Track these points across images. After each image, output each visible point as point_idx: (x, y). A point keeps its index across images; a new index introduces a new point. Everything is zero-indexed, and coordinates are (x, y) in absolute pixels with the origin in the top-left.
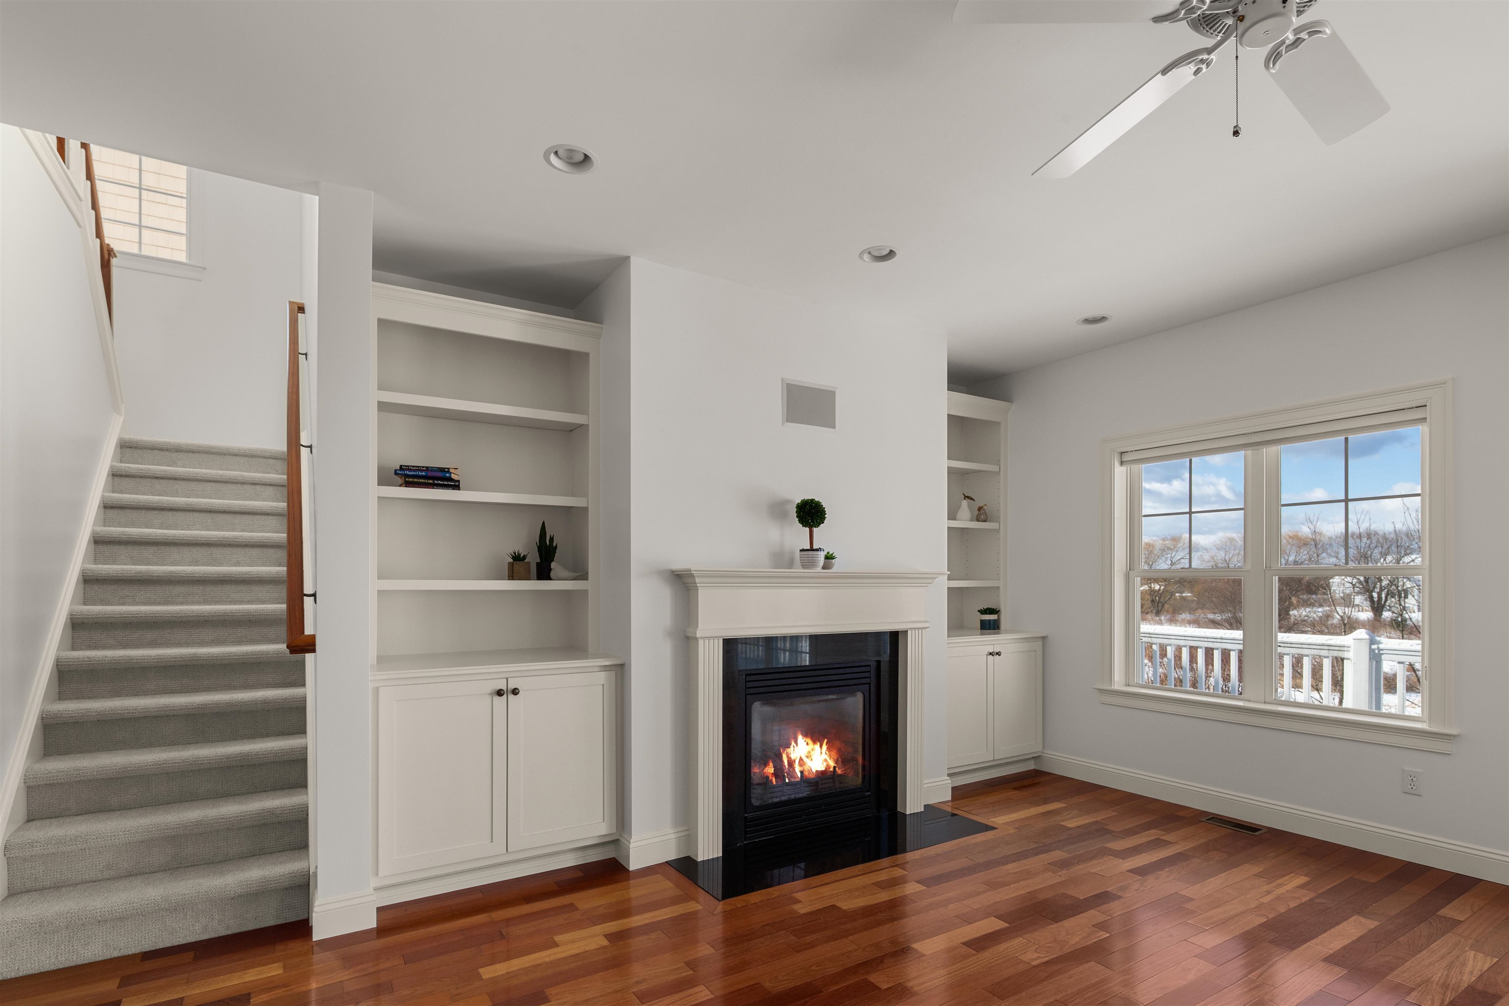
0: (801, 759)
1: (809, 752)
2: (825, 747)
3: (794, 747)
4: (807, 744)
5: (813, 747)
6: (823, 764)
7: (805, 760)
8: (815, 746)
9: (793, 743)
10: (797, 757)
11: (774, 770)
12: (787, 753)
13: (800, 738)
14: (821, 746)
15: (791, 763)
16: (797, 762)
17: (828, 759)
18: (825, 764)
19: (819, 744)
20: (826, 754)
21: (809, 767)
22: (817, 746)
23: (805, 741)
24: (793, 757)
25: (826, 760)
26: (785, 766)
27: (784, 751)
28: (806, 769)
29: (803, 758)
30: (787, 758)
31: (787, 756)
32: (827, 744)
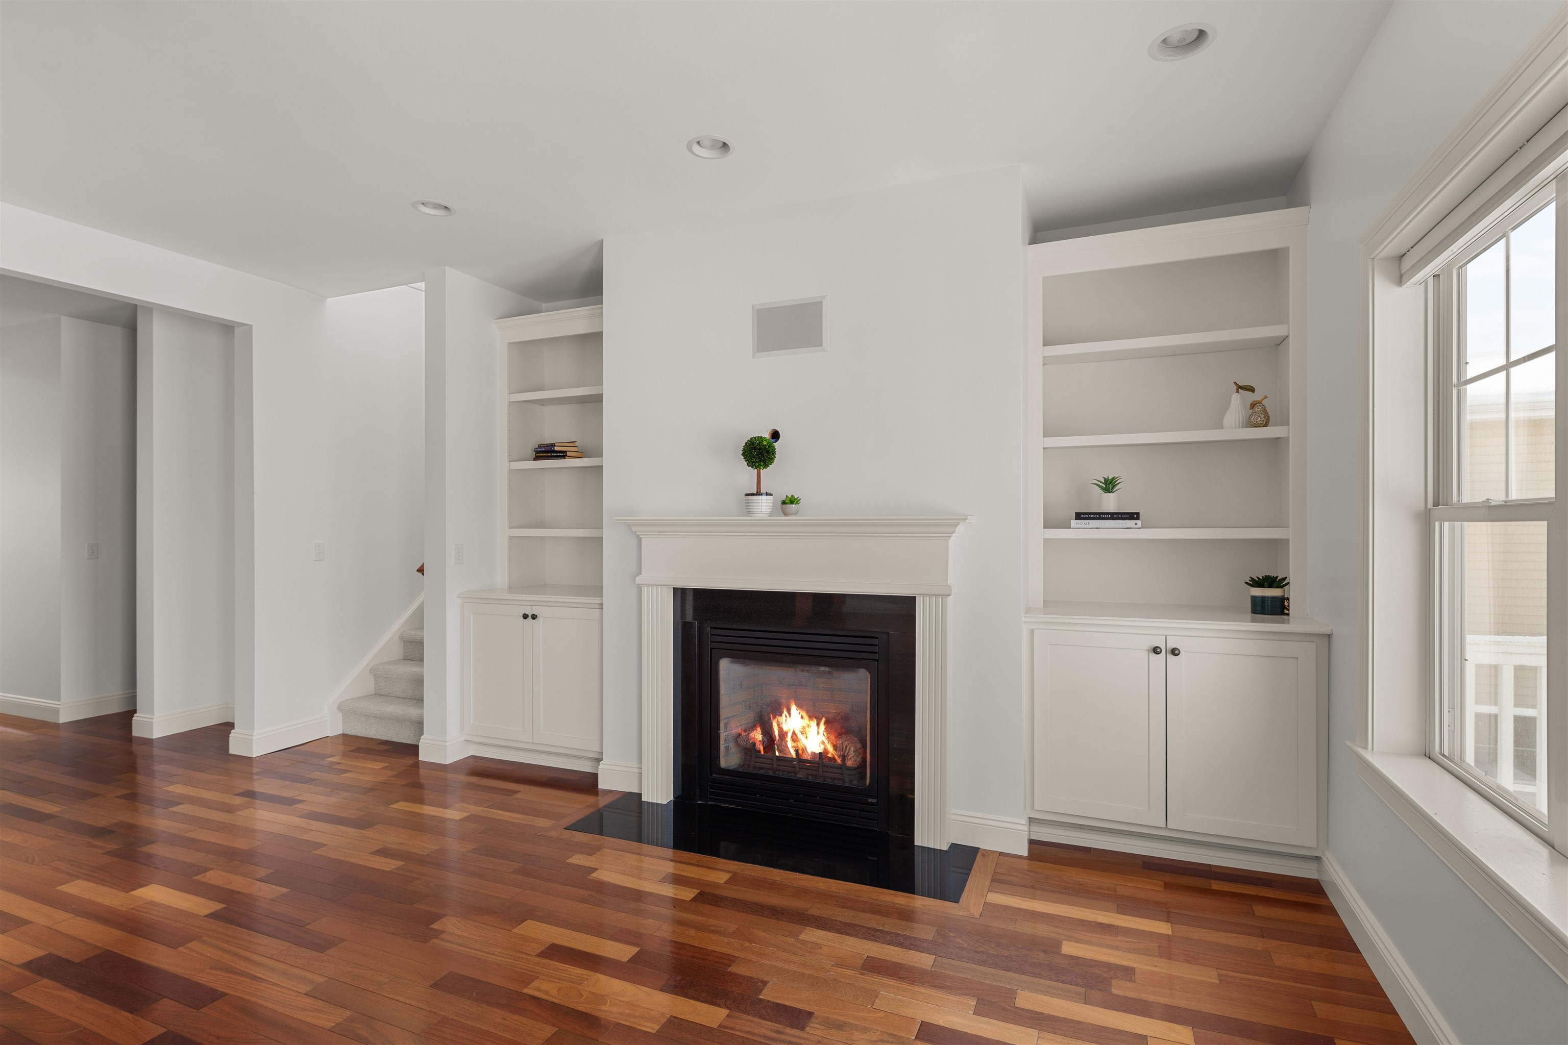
0: (794, 733)
1: (804, 728)
2: (822, 727)
3: (786, 716)
4: (802, 717)
5: (808, 723)
6: (820, 746)
7: (799, 735)
8: (811, 722)
9: (785, 712)
10: (790, 730)
11: (762, 738)
12: (778, 721)
13: (794, 708)
14: (818, 724)
15: (783, 734)
16: (790, 735)
17: (826, 742)
18: (822, 746)
19: (816, 721)
20: (824, 735)
21: (803, 745)
22: (814, 723)
23: (800, 713)
24: (785, 728)
25: (823, 743)
26: (775, 736)
27: (775, 718)
28: (800, 747)
29: (797, 732)
30: (777, 728)
31: (778, 725)
32: (825, 723)
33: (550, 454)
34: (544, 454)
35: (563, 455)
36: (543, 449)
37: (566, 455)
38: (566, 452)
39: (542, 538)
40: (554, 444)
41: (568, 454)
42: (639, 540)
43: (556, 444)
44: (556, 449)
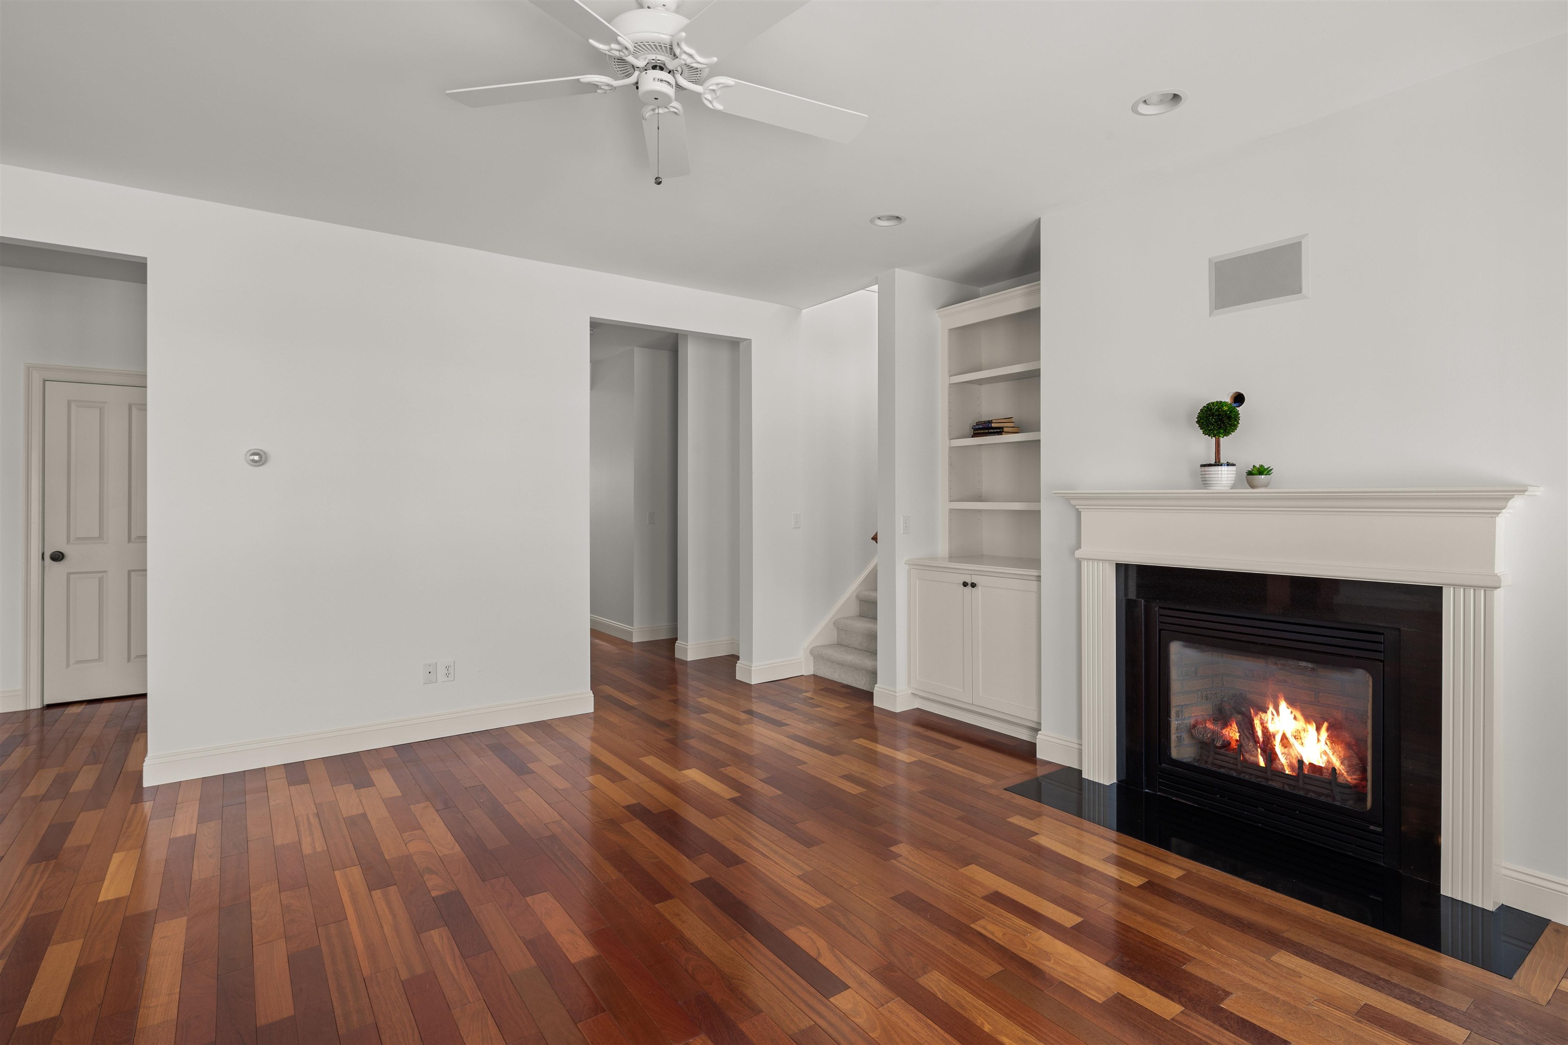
0: (1284, 737)
1: (1298, 731)
2: (1324, 734)
3: (1273, 714)
4: (1295, 718)
5: (1304, 726)
6: (1321, 757)
7: (1292, 740)
8: (1308, 725)
9: (1271, 709)
10: (1278, 732)
11: (1240, 736)
12: (1261, 718)
13: (1283, 705)
14: (1318, 729)
15: (1268, 736)
16: (1278, 738)
17: (1330, 753)
18: (1325, 758)
19: (1314, 725)
20: (1326, 744)
21: (1298, 753)
22: (1312, 728)
23: (1292, 712)
24: (1272, 728)
25: (1325, 753)
26: (1258, 737)
27: (1256, 714)
28: (1293, 755)
29: (1289, 735)
30: (1261, 727)
31: (1262, 724)
32: (1328, 730)
33: (987, 431)
34: (982, 431)
35: (999, 431)
36: (981, 426)
37: (1003, 431)
38: (1002, 428)
39: (979, 511)
40: (992, 421)
41: (1005, 430)
42: (1079, 514)
43: (993, 421)
44: (993, 425)
